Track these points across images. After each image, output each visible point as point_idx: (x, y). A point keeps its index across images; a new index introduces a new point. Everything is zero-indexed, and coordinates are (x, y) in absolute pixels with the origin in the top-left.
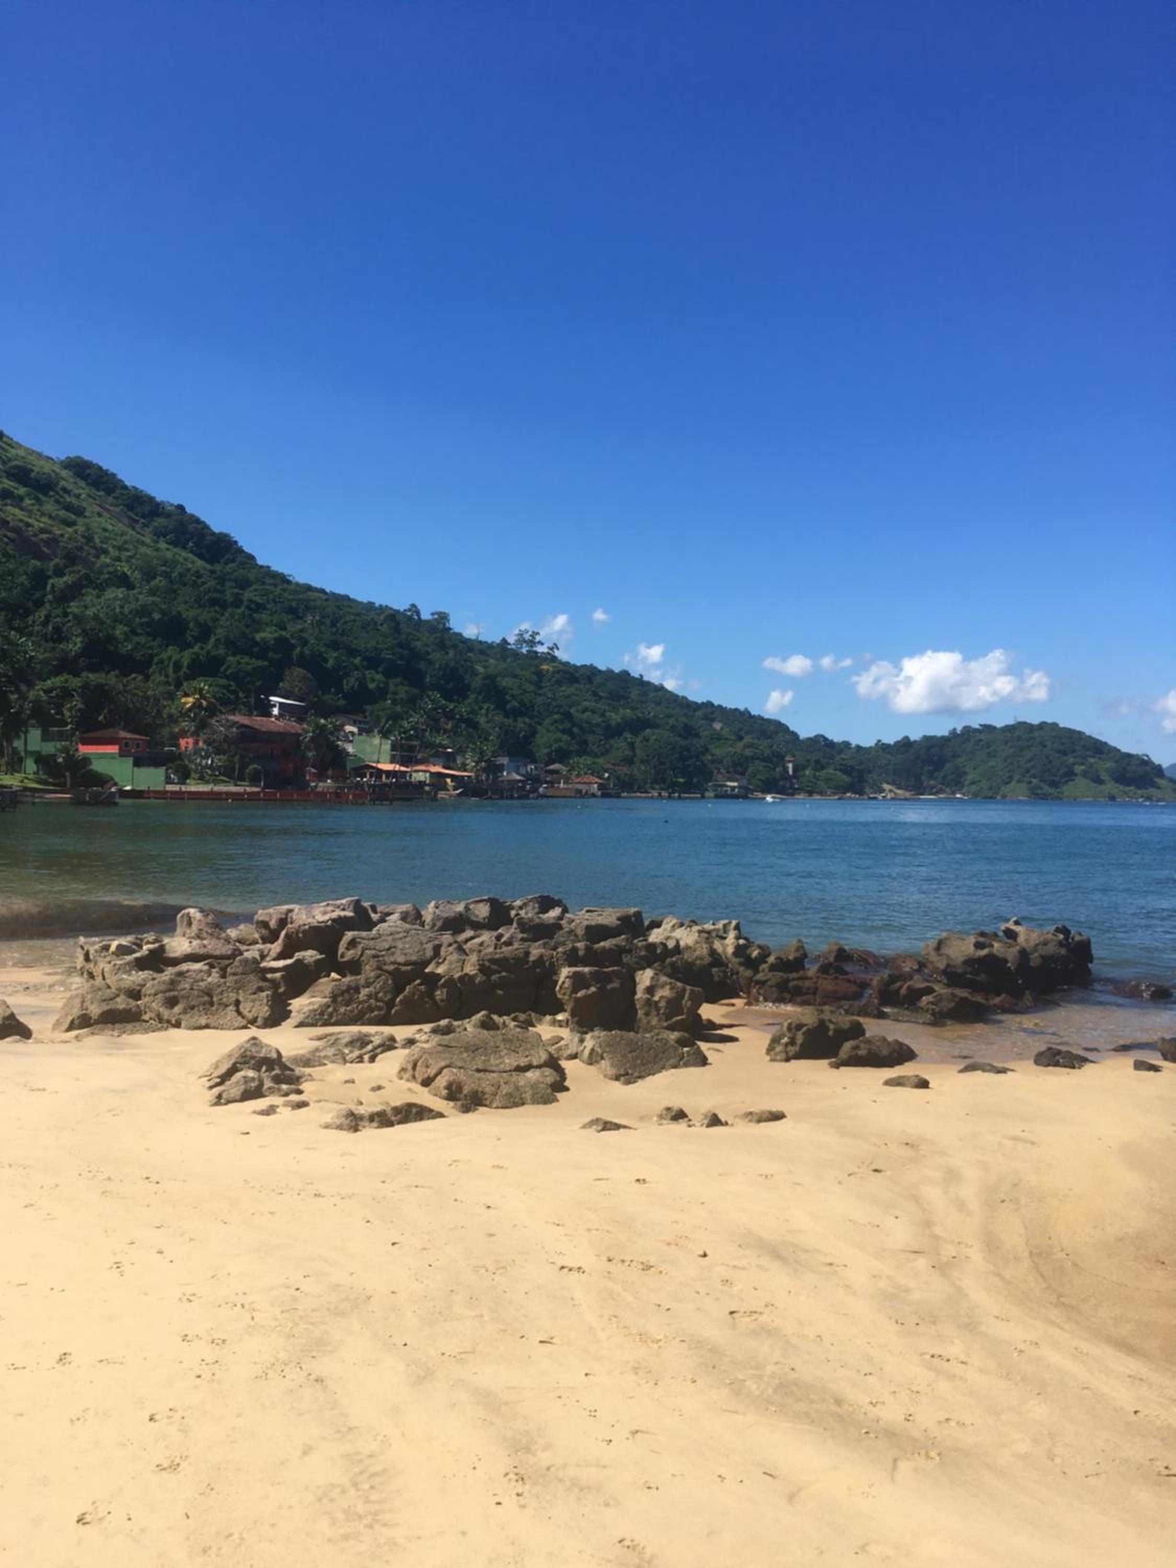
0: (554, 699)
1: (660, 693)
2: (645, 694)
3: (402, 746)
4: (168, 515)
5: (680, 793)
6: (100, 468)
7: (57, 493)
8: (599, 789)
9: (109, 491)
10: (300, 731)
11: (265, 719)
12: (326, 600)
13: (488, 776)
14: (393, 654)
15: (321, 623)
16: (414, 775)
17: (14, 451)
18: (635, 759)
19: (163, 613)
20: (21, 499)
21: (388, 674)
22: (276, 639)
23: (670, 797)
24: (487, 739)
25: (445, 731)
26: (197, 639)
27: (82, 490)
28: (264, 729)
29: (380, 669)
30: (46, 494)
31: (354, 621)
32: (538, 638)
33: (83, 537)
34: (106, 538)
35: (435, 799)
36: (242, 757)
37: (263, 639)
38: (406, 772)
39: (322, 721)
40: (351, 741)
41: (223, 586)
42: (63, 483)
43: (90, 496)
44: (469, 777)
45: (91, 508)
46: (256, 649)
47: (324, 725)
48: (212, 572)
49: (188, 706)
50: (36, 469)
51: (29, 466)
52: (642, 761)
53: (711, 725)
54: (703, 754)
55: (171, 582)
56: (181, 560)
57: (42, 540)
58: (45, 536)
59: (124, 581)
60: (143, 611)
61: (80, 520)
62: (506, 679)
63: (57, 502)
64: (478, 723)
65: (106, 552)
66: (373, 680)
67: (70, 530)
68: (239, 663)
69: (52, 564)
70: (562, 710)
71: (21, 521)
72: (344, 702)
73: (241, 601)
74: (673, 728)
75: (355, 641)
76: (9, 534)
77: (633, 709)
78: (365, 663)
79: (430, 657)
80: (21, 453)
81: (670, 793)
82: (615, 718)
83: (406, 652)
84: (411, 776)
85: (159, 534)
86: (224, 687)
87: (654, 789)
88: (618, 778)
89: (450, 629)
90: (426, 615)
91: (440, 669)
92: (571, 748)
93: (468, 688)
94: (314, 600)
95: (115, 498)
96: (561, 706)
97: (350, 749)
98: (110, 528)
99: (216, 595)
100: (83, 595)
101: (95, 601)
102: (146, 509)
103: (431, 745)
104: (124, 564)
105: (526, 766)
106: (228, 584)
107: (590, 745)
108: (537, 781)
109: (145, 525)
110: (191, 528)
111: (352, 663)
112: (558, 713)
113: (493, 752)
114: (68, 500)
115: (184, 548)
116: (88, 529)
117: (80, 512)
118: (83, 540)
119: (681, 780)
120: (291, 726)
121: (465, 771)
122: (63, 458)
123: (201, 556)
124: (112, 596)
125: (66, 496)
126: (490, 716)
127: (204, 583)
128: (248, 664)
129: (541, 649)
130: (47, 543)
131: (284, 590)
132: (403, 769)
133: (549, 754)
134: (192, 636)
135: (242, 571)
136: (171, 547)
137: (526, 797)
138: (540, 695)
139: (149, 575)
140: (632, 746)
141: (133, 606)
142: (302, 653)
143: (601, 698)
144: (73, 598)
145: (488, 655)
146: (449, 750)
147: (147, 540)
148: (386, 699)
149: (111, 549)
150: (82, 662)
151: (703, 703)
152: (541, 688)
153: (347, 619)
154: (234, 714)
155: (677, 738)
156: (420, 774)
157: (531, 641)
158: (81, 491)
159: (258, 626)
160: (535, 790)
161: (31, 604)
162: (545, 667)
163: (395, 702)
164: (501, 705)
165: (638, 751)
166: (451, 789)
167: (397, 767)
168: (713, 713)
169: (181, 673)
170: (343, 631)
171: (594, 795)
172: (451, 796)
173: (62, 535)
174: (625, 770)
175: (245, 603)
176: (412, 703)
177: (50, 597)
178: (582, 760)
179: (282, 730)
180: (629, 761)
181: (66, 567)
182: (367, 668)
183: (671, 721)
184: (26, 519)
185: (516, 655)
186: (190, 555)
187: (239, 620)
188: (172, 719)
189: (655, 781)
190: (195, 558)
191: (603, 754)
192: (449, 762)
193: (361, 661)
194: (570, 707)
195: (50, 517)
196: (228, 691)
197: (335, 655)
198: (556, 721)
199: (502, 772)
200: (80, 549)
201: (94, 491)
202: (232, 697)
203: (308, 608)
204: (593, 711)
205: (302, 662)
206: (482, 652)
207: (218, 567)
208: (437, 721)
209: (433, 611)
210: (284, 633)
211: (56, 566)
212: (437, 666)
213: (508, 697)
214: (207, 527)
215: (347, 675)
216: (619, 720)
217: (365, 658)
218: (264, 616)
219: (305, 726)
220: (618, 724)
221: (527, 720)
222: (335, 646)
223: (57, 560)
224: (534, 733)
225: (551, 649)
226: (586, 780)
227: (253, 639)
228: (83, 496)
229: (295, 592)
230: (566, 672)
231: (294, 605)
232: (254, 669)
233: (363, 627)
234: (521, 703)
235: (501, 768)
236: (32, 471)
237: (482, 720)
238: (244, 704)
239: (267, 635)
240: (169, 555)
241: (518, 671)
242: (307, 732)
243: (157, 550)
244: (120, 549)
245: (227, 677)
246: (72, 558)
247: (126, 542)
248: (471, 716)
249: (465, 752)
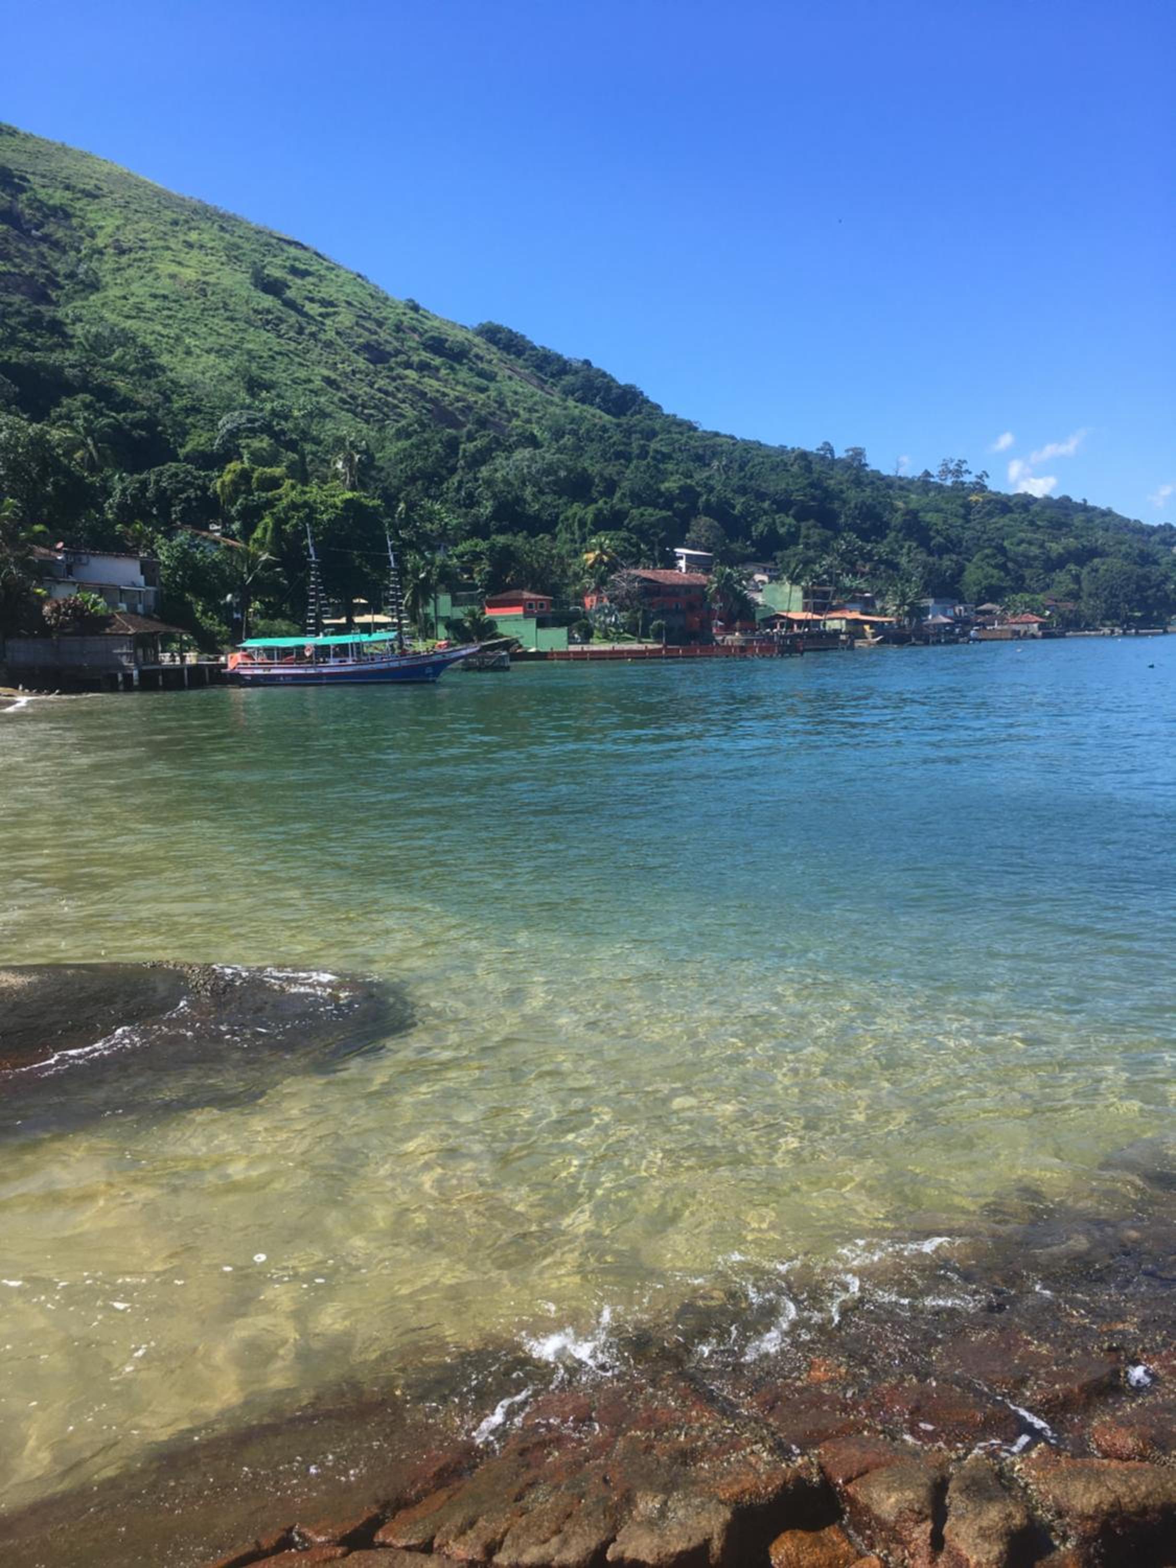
0: (984, 532)
1: (1107, 519)
2: (1089, 520)
3: (814, 592)
4: (576, 372)
5: (1137, 629)
6: (510, 331)
7: (470, 360)
8: (1040, 629)
9: (519, 354)
10: (705, 582)
11: (668, 571)
12: (734, 444)
13: (910, 623)
14: (805, 495)
15: (727, 468)
16: (829, 623)
17: (429, 323)
18: (1081, 594)
19: (570, 470)
20: (437, 369)
21: (799, 518)
22: (680, 488)
23: (1124, 634)
24: (908, 581)
25: (863, 574)
26: (602, 494)
27: (493, 354)
28: (668, 583)
29: (791, 512)
30: (461, 364)
31: (763, 463)
32: (964, 467)
33: (496, 402)
34: (516, 400)
35: (851, 647)
36: (644, 611)
37: (667, 489)
38: (819, 621)
39: (728, 570)
40: (761, 591)
41: (629, 438)
42: (475, 350)
43: (501, 360)
44: (890, 622)
45: (503, 373)
46: (661, 501)
47: (730, 574)
48: (619, 425)
49: (590, 562)
50: (451, 339)
51: (444, 336)
52: (1090, 595)
53: (1169, 550)
54: (1163, 582)
55: (579, 439)
56: (589, 416)
57: (457, 408)
58: (460, 404)
59: (532, 441)
60: (550, 470)
61: (492, 385)
62: (930, 514)
63: (471, 369)
64: (898, 564)
65: (517, 415)
66: (783, 525)
67: (482, 396)
68: (642, 515)
69: (465, 430)
70: (994, 544)
71: (438, 391)
72: (754, 550)
73: (647, 453)
74: (1126, 556)
75: (764, 485)
76: (427, 405)
77: (1076, 537)
78: (775, 507)
79: (844, 496)
80: (436, 323)
81: (1124, 631)
82: (1056, 548)
83: (818, 492)
84: (824, 625)
85: (568, 392)
86: (624, 539)
87: (1104, 626)
88: (1060, 615)
89: (866, 465)
90: (840, 453)
91: (856, 507)
92: (1004, 585)
93: (887, 525)
94: (721, 446)
95: (525, 360)
96: (993, 540)
97: (759, 598)
98: (520, 390)
99: (621, 448)
100: (493, 458)
101: (504, 463)
102: (555, 367)
103: (849, 590)
104: (534, 426)
105: (953, 607)
106: (634, 436)
107: (1028, 581)
108: (966, 623)
109: (554, 385)
110: (598, 382)
111: (761, 508)
112: (990, 546)
113: (916, 593)
114: (481, 366)
115: (592, 404)
116: (500, 394)
117: (491, 377)
118: (496, 405)
119: (1138, 614)
120: (699, 578)
121: (886, 616)
122: (475, 325)
123: (608, 412)
124: (519, 457)
125: (479, 363)
126: (912, 555)
127: (610, 438)
128: (651, 515)
129: (968, 479)
130: (462, 411)
131: (690, 438)
132: (816, 617)
133: (979, 593)
134: (599, 492)
135: (649, 422)
136: (579, 404)
137: (956, 642)
138: (969, 528)
139: (558, 434)
140: (1077, 579)
141: (539, 465)
142: (708, 500)
143: (1039, 527)
144: (484, 462)
145: (909, 491)
146: (867, 595)
147: (556, 399)
148: (798, 544)
149: (521, 412)
150: (493, 525)
151: (1160, 526)
152: (968, 521)
153: (756, 462)
154: (636, 568)
155: (1132, 567)
156: (835, 623)
157: (957, 471)
158: (492, 356)
159: (663, 475)
160: (965, 634)
161: (444, 472)
162: (973, 498)
163: (807, 546)
164: (924, 542)
165: (1085, 584)
166: (869, 636)
167: (809, 616)
168: (1172, 537)
169: (586, 530)
170: (752, 474)
171: (1034, 637)
172: (870, 644)
173: (476, 402)
174: (1070, 605)
175: (651, 454)
176: (824, 546)
177: (462, 462)
178: (1018, 597)
179: (686, 582)
180: (1075, 596)
181: (477, 431)
182: (777, 512)
183: (1124, 548)
184: (442, 389)
185: (940, 488)
186: (598, 411)
187: (645, 472)
188: (577, 577)
189: (1106, 617)
190: (603, 414)
191: (1043, 590)
192: (867, 606)
193: (770, 505)
194: (1003, 539)
195: (465, 385)
196: (630, 544)
197: (743, 500)
198: (987, 556)
199: (926, 615)
200: (493, 414)
201: (505, 354)
202: (634, 550)
203: (714, 455)
204: (1030, 543)
205: (709, 510)
206: (902, 488)
207: (623, 420)
208: (853, 564)
209: (848, 447)
210: (689, 481)
211: (469, 432)
212: (852, 505)
213: (932, 534)
214: (613, 380)
215: (756, 520)
216: (1061, 551)
217: (774, 502)
218: (670, 466)
219: (711, 576)
220: (1060, 555)
221: (954, 557)
222: (742, 490)
223: (469, 426)
224: (962, 570)
225: (980, 477)
226: (1024, 619)
227: (658, 490)
228: (495, 361)
229: (702, 438)
230: (997, 502)
231: (700, 451)
232: (658, 520)
233: (772, 469)
234: (947, 538)
235: (925, 611)
236: (447, 340)
237: (903, 561)
238: (647, 557)
239: (671, 485)
240: (577, 412)
241: (943, 505)
242: (712, 583)
243: (565, 408)
244: (530, 410)
245: (629, 530)
246: (482, 423)
247: (535, 403)
248: (890, 556)
249: (884, 595)
